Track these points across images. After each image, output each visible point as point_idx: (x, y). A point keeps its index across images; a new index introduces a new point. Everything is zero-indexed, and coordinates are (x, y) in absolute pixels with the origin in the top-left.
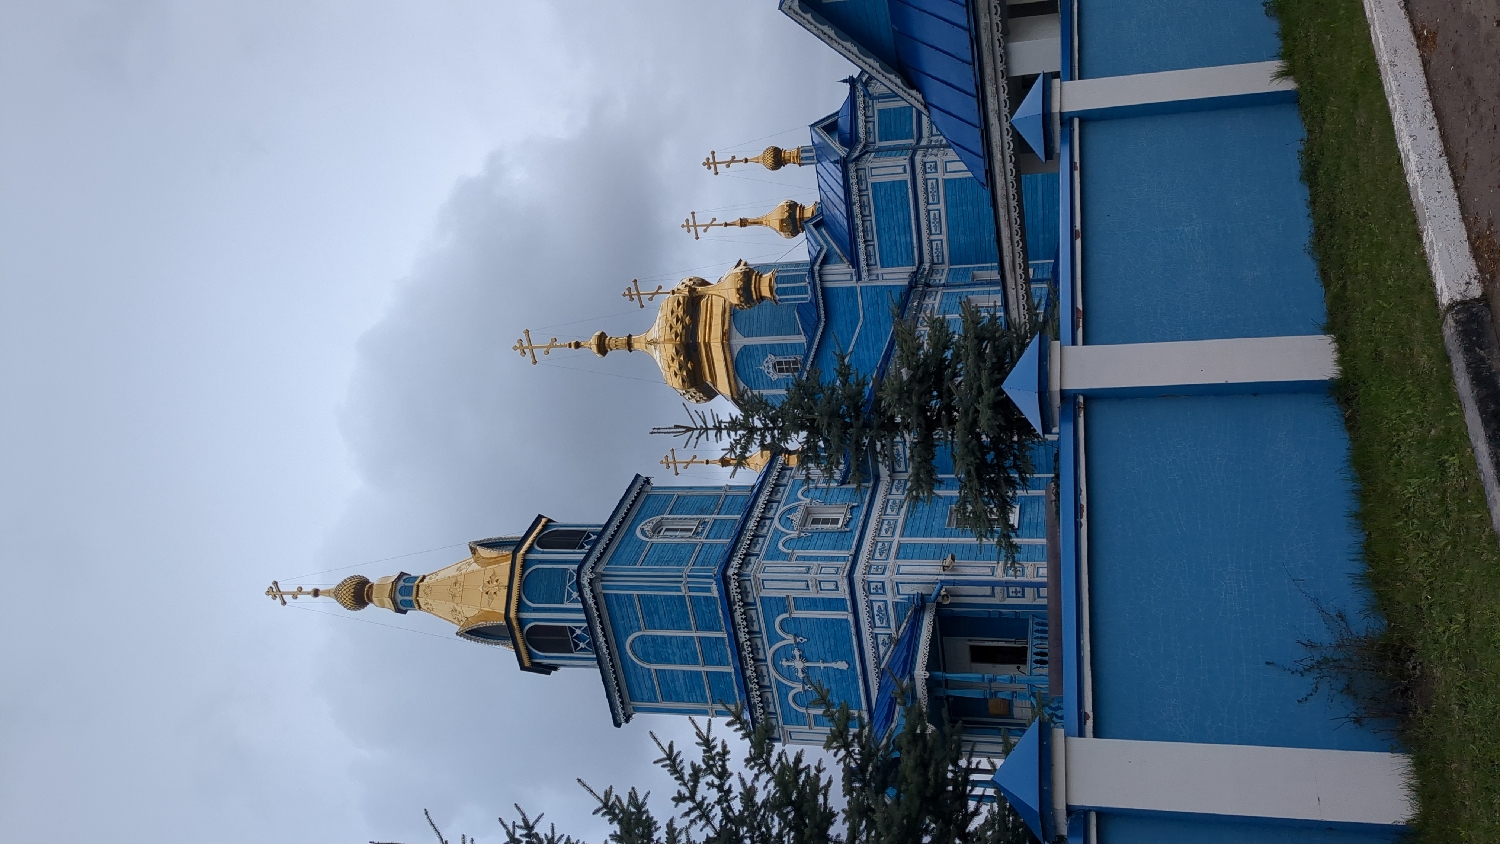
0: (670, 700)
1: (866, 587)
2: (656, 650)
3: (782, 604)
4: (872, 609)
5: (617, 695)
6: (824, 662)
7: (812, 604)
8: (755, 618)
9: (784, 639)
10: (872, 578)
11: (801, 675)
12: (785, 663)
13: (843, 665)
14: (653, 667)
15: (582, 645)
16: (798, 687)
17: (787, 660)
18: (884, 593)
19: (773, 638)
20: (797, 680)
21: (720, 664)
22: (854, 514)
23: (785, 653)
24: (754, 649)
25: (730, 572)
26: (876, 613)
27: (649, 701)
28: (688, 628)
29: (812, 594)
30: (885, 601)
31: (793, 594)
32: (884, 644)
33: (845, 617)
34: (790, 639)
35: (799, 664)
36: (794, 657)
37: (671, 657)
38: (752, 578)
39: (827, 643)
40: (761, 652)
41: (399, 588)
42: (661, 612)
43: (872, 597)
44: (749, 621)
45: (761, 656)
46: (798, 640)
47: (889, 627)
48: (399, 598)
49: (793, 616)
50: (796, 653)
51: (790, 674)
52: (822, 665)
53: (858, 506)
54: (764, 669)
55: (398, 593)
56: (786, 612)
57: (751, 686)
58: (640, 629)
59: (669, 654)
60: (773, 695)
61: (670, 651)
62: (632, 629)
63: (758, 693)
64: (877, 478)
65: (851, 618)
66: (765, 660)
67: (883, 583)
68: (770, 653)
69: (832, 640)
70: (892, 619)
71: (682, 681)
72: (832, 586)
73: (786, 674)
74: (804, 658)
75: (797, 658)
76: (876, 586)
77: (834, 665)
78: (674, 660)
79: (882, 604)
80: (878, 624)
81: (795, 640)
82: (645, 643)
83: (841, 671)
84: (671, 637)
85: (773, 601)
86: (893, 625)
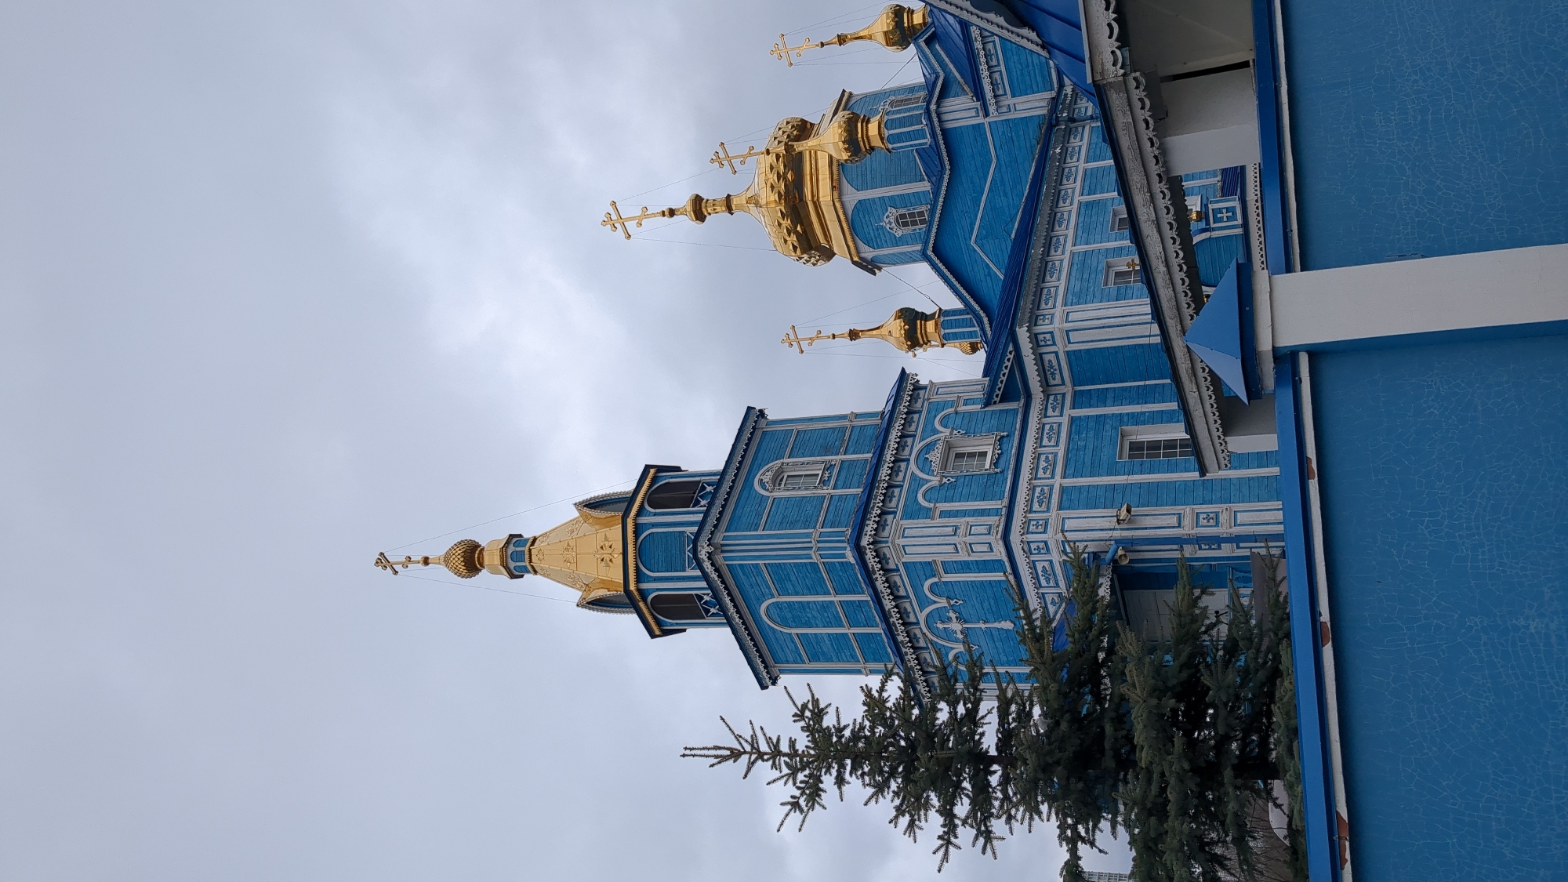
0: (818, 660)
1: (1026, 549)
2: (796, 615)
3: (929, 569)
4: (1035, 569)
5: (759, 661)
6: (985, 622)
7: (965, 567)
8: (899, 583)
9: (936, 602)
10: (1031, 537)
11: (960, 636)
13: (1006, 625)
14: (794, 631)
15: (713, 610)
16: (959, 648)
17: (943, 622)
18: (1048, 552)
19: (923, 602)
20: (956, 640)
21: (868, 626)
22: (1005, 447)
23: (941, 615)
24: (903, 614)
25: (864, 542)
26: (1040, 573)
27: (795, 662)
28: (827, 593)
29: (963, 556)
30: (1051, 562)
31: (940, 558)
32: (1053, 603)
33: (1005, 579)
34: (943, 602)
35: (956, 626)
36: (950, 619)
37: (812, 621)
38: (890, 544)
39: (986, 605)
40: (912, 616)
41: (509, 553)
42: (793, 579)
43: (1033, 558)
44: (892, 587)
45: (913, 620)
46: (952, 602)
47: (1057, 585)
48: (512, 565)
49: (943, 580)
50: (952, 615)
51: (948, 635)
52: (983, 626)
53: (1007, 436)
54: (917, 632)
55: (510, 560)
56: (934, 576)
57: (904, 650)
58: (773, 596)
59: (808, 617)
60: (931, 656)
61: (809, 615)
62: (764, 597)
63: (914, 656)
64: (1029, 397)
65: (1009, 579)
66: (918, 623)
67: (1046, 543)
68: (922, 617)
69: (992, 602)
70: (1060, 577)
71: (827, 642)
72: (985, 548)
73: (943, 635)
74: (960, 619)
75: (955, 620)
76: (1038, 546)
77: (996, 625)
78: (816, 624)
79: (1046, 564)
80: (1044, 583)
81: (949, 603)
82: (781, 609)
83: (1007, 631)
84: (808, 602)
85: (919, 566)
86: (1062, 584)
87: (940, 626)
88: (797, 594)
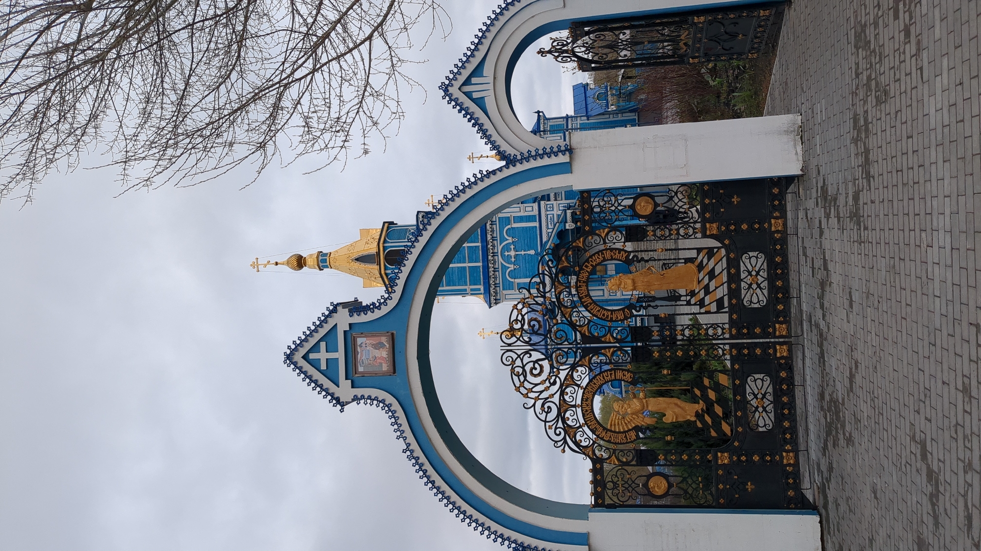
0: (450, 285)
1: (545, 207)
3: (508, 221)
4: (547, 218)
6: (524, 251)
7: (522, 219)
8: (495, 229)
9: (507, 240)
11: (513, 260)
12: (506, 253)
13: (532, 252)
16: (512, 267)
17: (508, 252)
18: (553, 210)
19: (503, 239)
20: (510, 263)
21: (476, 262)
23: (507, 248)
24: (493, 246)
26: (549, 220)
29: (522, 214)
30: (553, 214)
31: (514, 215)
33: (535, 225)
34: (510, 240)
35: (512, 253)
36: (511, 249)
39: (526, 241)
40: (496, 248)
41: (320, 259)
43: (548, 213)
44: (492, 231)
45: (496, 251)
46: (513, 240)
47: (554, 227)
49: (513, 226)
50: (512, 247)
51: (507, 259)
52: (523, 253)
54: (496, 257)
55: (319, 262)
56: (509, 224)
57: (490, 265)
60: (499, 274)
65: (537, 224)
66: (498, 253)
67: (553, 204)
68: (500, 248)
69: (529, 239)
70: (556, 223)
72: (530, 209)
74: (515, 250)
76: (550, 207)
77: (528, 252)
79: (552, 216)
80: (550, 227)
83: (532, 256)
85: (504, 220)
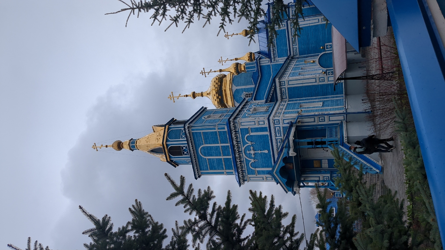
0: (212, 169)
1: (274, 122)
2: (208, 151)
3: (246, 131)
4: (275, 129)
5: (196, 168)
6: (260, 151)
7: (257, 130)
8: (238, 136)
9: (247, 143)
10: (275, 119)
11: (253, 156)
13: (266, 151)
14: (207, 158)
15: (185, 153)
16: (252, 161)
17: (249, 151)
18: (279, 124)
19: (244, 143)
20: (251, 158)
21: (228, 155)
22: (269, 108)
23: (248, 148)
25: (231, 120)
26: (277, 131)
27: (206, 170)
28: (218, 143)
31: (251, 127)
32: (279, 142)
33: (267, 134)
35: (252, 152)
37: (213, 154)
38: (238, 122)
39: (261, 144)
40: (240, 148)
42: (210, 138)
43: (276, 126)
46: (252, 143)
47: (281, 136)
48: (131, 145)
49: (251, 134)
50: (252, 148)
56: (248, 133)
58: (203, 144)
59: (212, 153)
60: (244, 164)
61: (212, 152)
62: (201, 145)
63: (240, 163)
66: (242, 152)
67: (279, 120)
68: (243, 149)
69: (263, 143)
70: (282, 133)
71: (216, 162)
72: (262, 123)
73: (248, 156)
74: (254, 150)
75: (252, 150)
76: (277, 121)
77: (263, 152)
78: (214, 155)
79: (279, 128)
80: (277, 135)
81: (251, 143)
82: (204, 149)
83: (266, 154)
84: (213, 147)
85: (244, 130)
86: (282, 135)
87: (248, 152)
88: (210, 144)
